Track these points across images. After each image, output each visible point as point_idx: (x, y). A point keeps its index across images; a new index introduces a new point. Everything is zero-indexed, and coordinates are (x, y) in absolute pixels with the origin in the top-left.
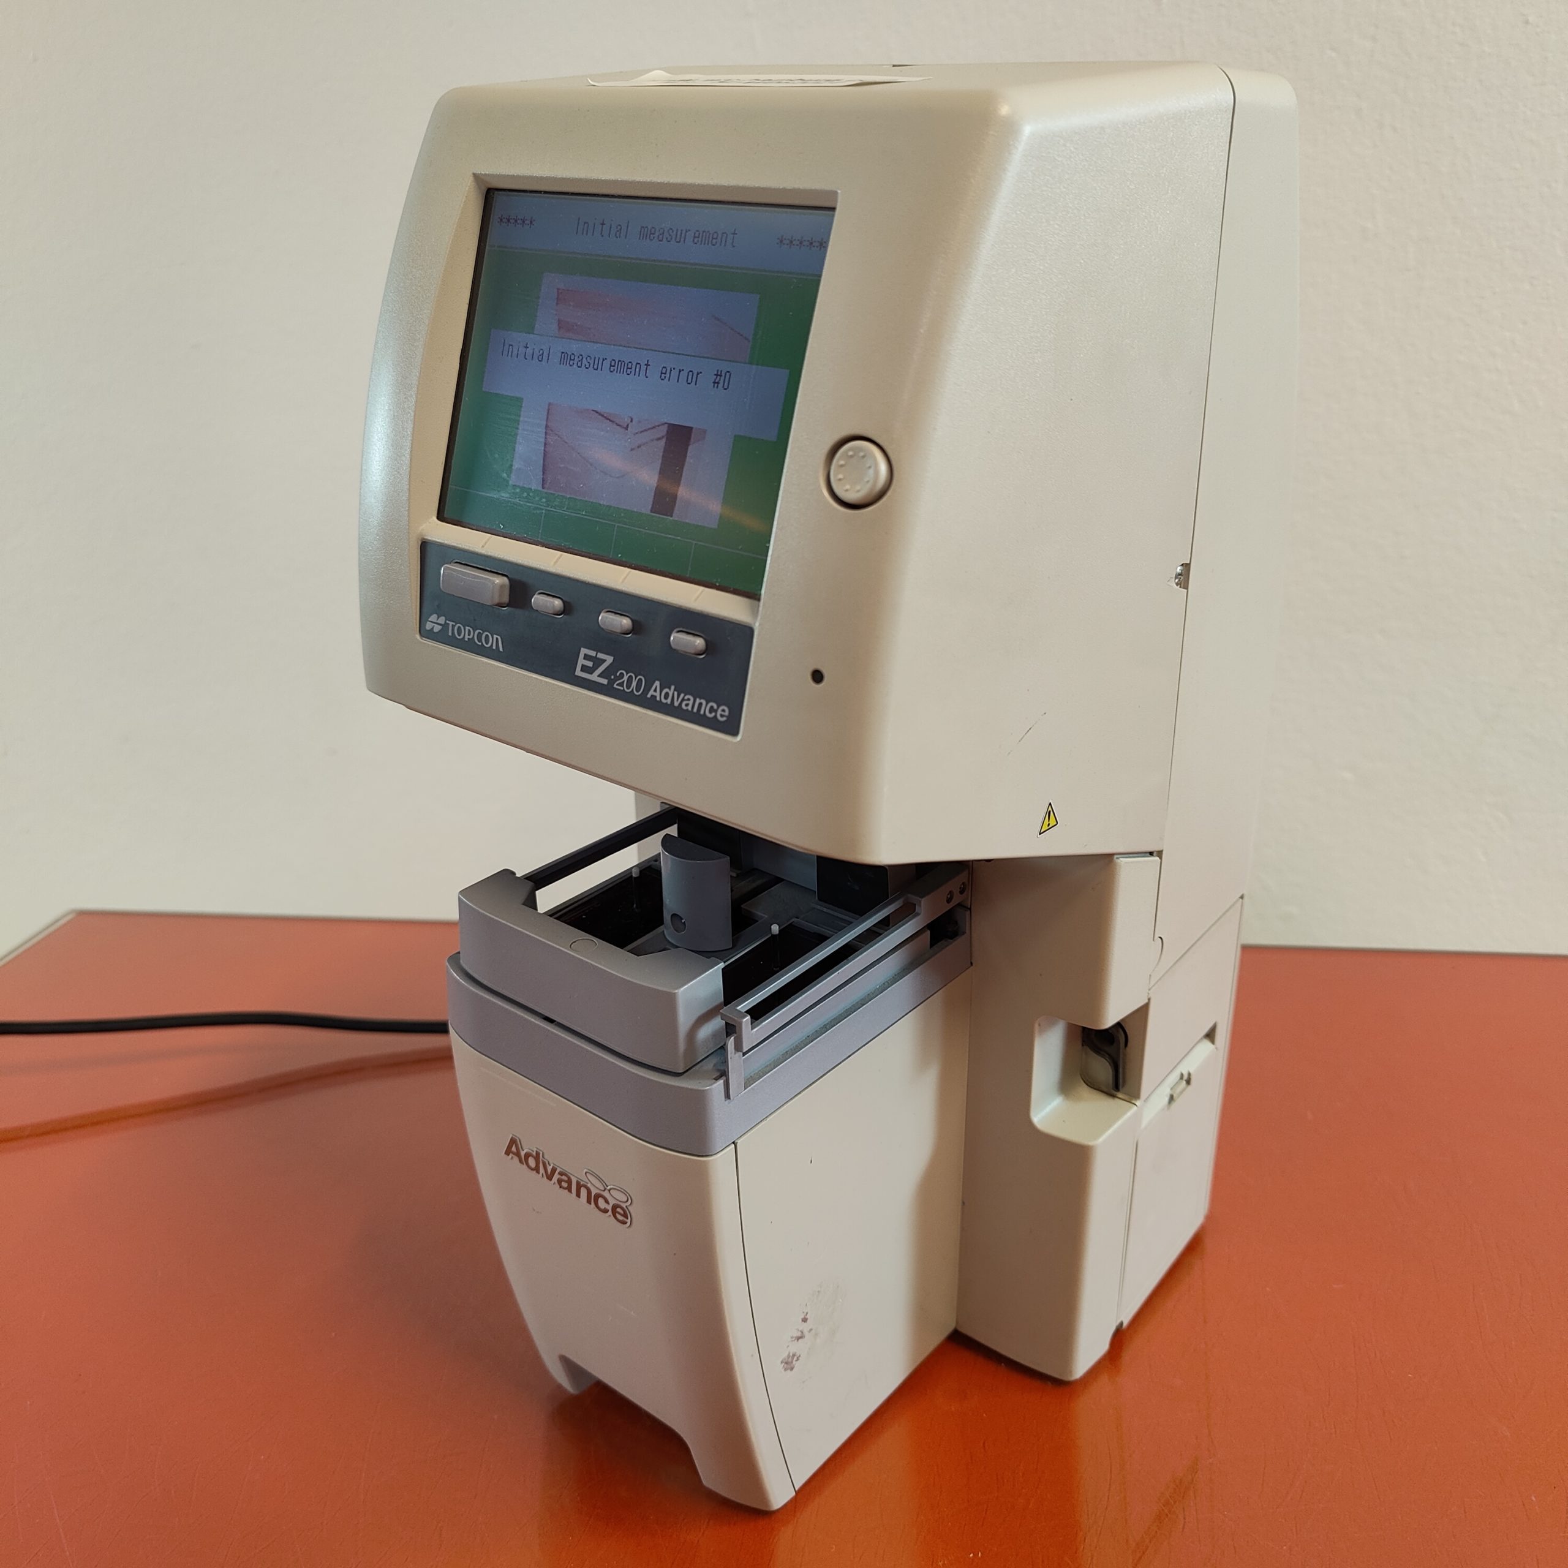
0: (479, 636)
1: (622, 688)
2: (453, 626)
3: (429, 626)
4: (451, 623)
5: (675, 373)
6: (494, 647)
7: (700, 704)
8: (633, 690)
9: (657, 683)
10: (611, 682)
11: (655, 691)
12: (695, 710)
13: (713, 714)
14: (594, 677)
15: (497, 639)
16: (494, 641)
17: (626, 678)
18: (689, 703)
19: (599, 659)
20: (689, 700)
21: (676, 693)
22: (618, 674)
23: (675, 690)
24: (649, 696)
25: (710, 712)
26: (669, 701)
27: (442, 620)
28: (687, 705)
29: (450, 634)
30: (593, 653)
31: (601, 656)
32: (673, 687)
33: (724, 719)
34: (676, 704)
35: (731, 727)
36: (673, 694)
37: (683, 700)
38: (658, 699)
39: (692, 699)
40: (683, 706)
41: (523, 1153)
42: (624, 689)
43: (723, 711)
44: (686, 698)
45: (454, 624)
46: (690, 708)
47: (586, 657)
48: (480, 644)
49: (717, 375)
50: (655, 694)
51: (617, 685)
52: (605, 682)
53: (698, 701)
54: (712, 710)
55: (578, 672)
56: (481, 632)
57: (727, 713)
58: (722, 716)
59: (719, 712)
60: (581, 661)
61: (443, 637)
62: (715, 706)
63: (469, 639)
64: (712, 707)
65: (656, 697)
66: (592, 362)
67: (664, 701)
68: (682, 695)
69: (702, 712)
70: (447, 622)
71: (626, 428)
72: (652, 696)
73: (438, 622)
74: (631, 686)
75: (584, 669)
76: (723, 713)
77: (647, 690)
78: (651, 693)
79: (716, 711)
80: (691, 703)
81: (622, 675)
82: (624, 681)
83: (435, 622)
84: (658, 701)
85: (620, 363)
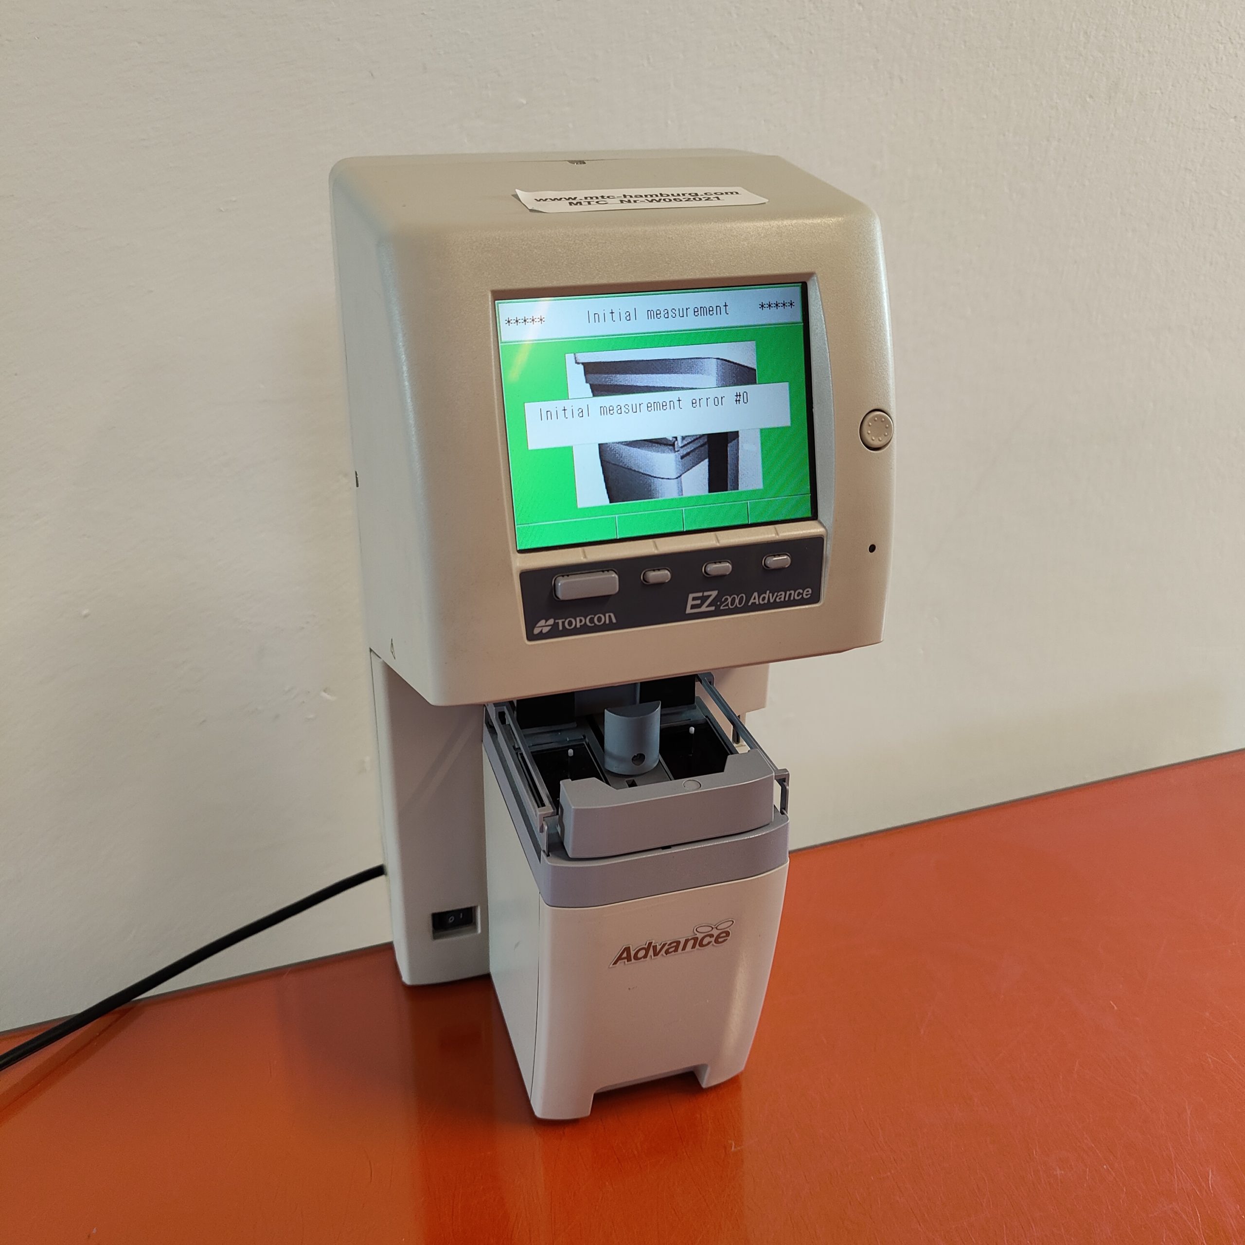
0: (591, 621)
1: (727, 607)
2: (563, 623)
3: (536, 631)
4: (560, 622)
5: (704, 402)
6: (607, 622)
7: (790, 594)
8: (736, 605)
9: (756, 594)
10: (718, 607)
11: (755, 599)
12: (787, 599)
13: (801, 596)
14: (704, 609)
15: (610, 616)
16: (609, 617)
17: (730, 600)
18: (782, 596)
19: (706, 596)
20: (781, 595)
21: (771, 595)
22: (723, 600)
23: (770, 593)
24: (750, 604)
25: (798, 596)
26: (766, 601)
27: (551, 622)
28: (780, 598)
29: (561, 628)
30: (700, 594)
31: (706, 594)
32: (768, 592)
33: (809, 596)
34: (772, 601)
35: (815, 598)
36: (769, 596)
37: (777, 596)
38: (757, 603)
39: (783, 593)
40: (778, 600)
41: (633, 953)
42: (729, 608)
43: (808, 591)
44: (779, 594)
45: (563, 620)
46: (782, 599)
47: (694, 599)
48: (593, 625)
49: (737, 396)
50: (754, 601)
51: (724, 606)
52: (713, 608)
53: (788, 593)
54: (799, 594)
55: (689, 611)
56: (593, 616)
57: (810, 592)
58: (807, 595)
59: (805, 593)
60: (690, 602)
61: (554, 633)
62: (801, 591)
63: (581, 626)
64: (799, 592)
65: (755, 603)
66: (630, 408)
67: (761, 602)
68: (776, 594)
69: (792, 598)
70: (557, 621)
71: (673, 445)
72: (752, 603)
73: (547, 624)
74: (734, 604)
75: (693, 607)
76: (808, 593)
77: (748, 601)
78: (752, 601)
79: (802, 594)
80: (783, 596)
81: (727, 599)
82: (728, 603)
83: (543, 626)
84: (757, 605)
85: (655, 404)
